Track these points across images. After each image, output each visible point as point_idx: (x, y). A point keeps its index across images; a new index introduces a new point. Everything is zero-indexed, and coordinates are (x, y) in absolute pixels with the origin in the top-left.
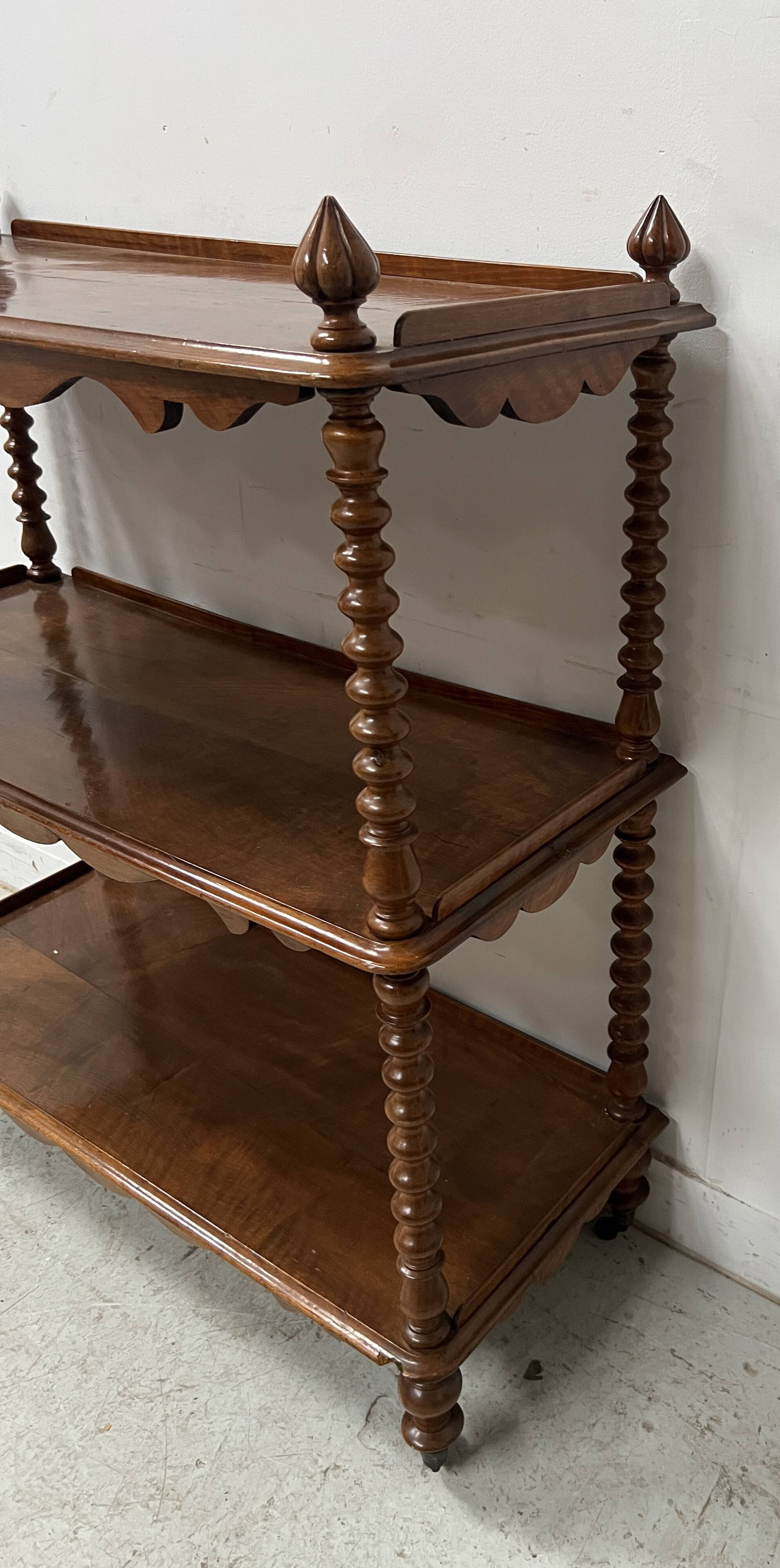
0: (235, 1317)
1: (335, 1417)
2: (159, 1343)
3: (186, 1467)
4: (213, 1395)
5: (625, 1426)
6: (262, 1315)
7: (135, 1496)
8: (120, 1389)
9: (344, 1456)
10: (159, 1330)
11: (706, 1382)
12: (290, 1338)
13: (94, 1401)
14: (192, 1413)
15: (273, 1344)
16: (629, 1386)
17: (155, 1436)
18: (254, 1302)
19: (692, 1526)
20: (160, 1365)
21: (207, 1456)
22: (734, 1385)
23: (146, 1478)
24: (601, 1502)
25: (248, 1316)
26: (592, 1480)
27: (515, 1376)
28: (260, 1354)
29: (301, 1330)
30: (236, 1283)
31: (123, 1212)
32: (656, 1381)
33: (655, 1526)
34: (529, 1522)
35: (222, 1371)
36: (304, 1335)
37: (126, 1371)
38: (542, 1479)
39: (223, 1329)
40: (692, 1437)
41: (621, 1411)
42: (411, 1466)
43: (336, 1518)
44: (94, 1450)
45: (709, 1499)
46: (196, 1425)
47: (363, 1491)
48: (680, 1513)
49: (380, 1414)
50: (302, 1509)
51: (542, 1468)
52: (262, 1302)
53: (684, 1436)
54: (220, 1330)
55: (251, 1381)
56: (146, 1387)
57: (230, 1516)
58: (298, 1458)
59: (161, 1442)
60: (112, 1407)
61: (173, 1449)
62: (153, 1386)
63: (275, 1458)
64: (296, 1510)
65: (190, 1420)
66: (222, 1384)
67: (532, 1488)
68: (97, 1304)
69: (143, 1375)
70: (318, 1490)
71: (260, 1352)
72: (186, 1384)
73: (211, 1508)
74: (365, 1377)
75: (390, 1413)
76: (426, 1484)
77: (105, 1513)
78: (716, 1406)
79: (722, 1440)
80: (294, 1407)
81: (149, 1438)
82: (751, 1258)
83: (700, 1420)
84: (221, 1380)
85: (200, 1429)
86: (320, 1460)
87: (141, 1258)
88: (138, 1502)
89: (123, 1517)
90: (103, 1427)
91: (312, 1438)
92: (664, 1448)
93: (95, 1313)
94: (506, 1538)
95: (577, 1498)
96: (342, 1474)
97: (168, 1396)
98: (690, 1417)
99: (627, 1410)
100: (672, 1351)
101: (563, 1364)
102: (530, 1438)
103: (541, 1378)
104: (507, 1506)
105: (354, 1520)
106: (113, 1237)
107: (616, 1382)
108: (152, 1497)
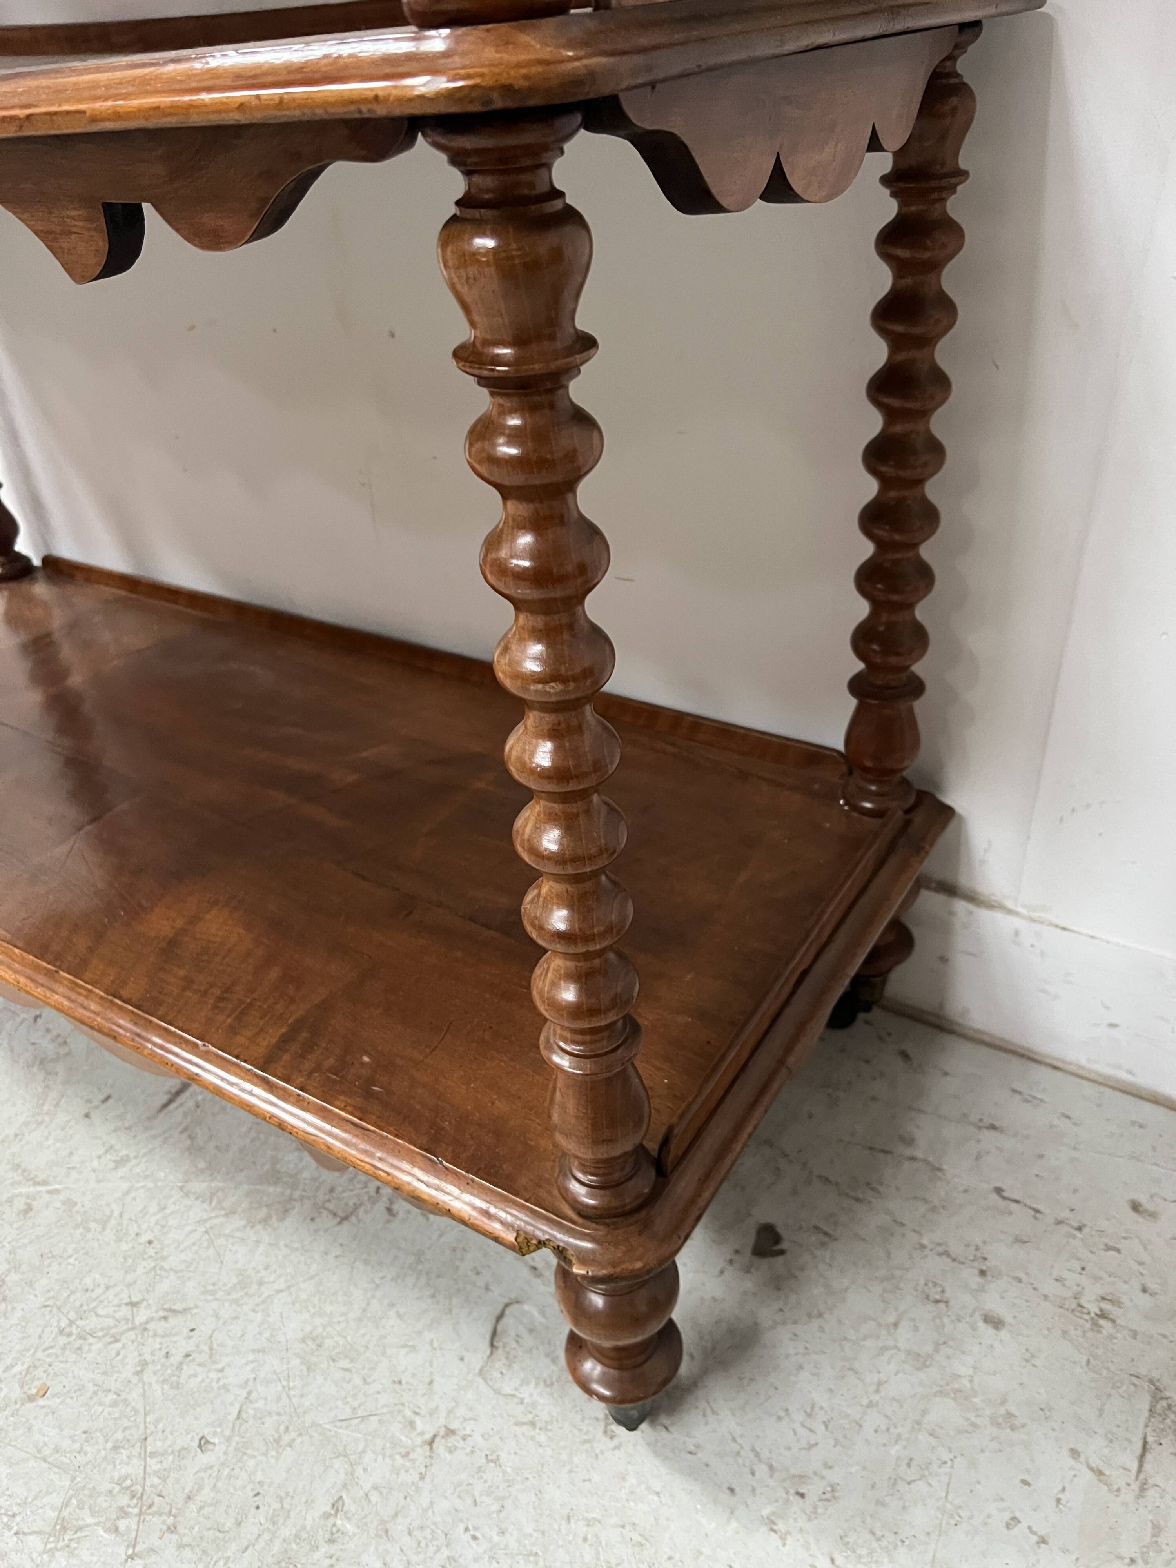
0: (248, 1194)
1: (436, 1344)
2: (127, 1243)
3: (181, 1453)
4: (221, 1322)
5: (952, 1322)
6: (294, 1187)
7: (93, 1512)
8: (63, 1325)
9: (461, 1411)
10: (125, 1222)
11: (1074, 1237)
12: (345, 1218)
13: (18, 1347)
14: (187, 1356)
15: (316, 1231)
16: (940, 1254)
17: (125, 1400)
18: (278, 1167)
19: (1128, 1495)
20: (129, 1278)
21: (218, 1430)
22: (1125, 1238)
23: (112, 1478)
24: (945, 1463)
25: (271, 1189)
26: (919, 1423)
27: (737, 1252)
28: (297, 1249)
29: (361, 1205)
31: (63, 1051)
32: (985, 1242)
33: (1058, 1501)
34: (820, 1511)
35: (234, 1280)
36: (366, 1212)
37: (73, 1293)
38: (827, 1427)
39: (229, 1214)
40: (1079, 1332)
41: (938, 1297)
42: (583, 1420)
43: (461, 1527)
44: (20, 1432)
45: (1145, 1443)
46: (195, 1376)
47: (504, 1473)
48: (1100, 1473)
49: (512, 1333)
50: (396, 1515)
51: (822, 1408)
52: (292, 1166)
53: (1065, 1333)
54: (226, 1215)
55: (284, 1294)
56: (107, 1316)
57: (266, 1536)
58: (380, 1421)
59: (135, 1411)
60: (49, 1356)
61: (157, 1422)
62: (118, 1315)
63: (338, 1424)
64: (386, 1518)
65: (185, 1367)
66: (236, 1301)
67: (811, 1446)
68: (24, 1190)
69: (102, 1298)
70: (422, 1477)
71: (295, 1245)
72: (173, 1307)
73: (229, 1524)
74: (478, 1273)
75: (531, 1331)
76: (616, 1451)
77: (40, 1547)
78: (1104, 1275)
79: (1135, 1334)
80: (362, 1331)
81: (114, 1404)
83: (1083, 1302)
84: (234, 1296)
85: (203, 1381)
86: (419, 1422)
87: (92, 1115)
88: (97, 1524)
89: (72, 1553)
90: (34, 1391)
91: (400, 1382)
92: (1033, 1356)
93: (19, 1204)
94: (784, 1545)
95: (898, 1458)
96: (461, 1444)
97: (145, 1329)
98: (1065, 1299)
99: (947, 1295)
100: (998, 1190)
101: (816, 1227)
102: (788, 1356)
103: (782, 1252)
104: (771, 1482)
105: (496, 1530)
106: (48, 1087)
107: (916, 1249)
108: (123, 1513)
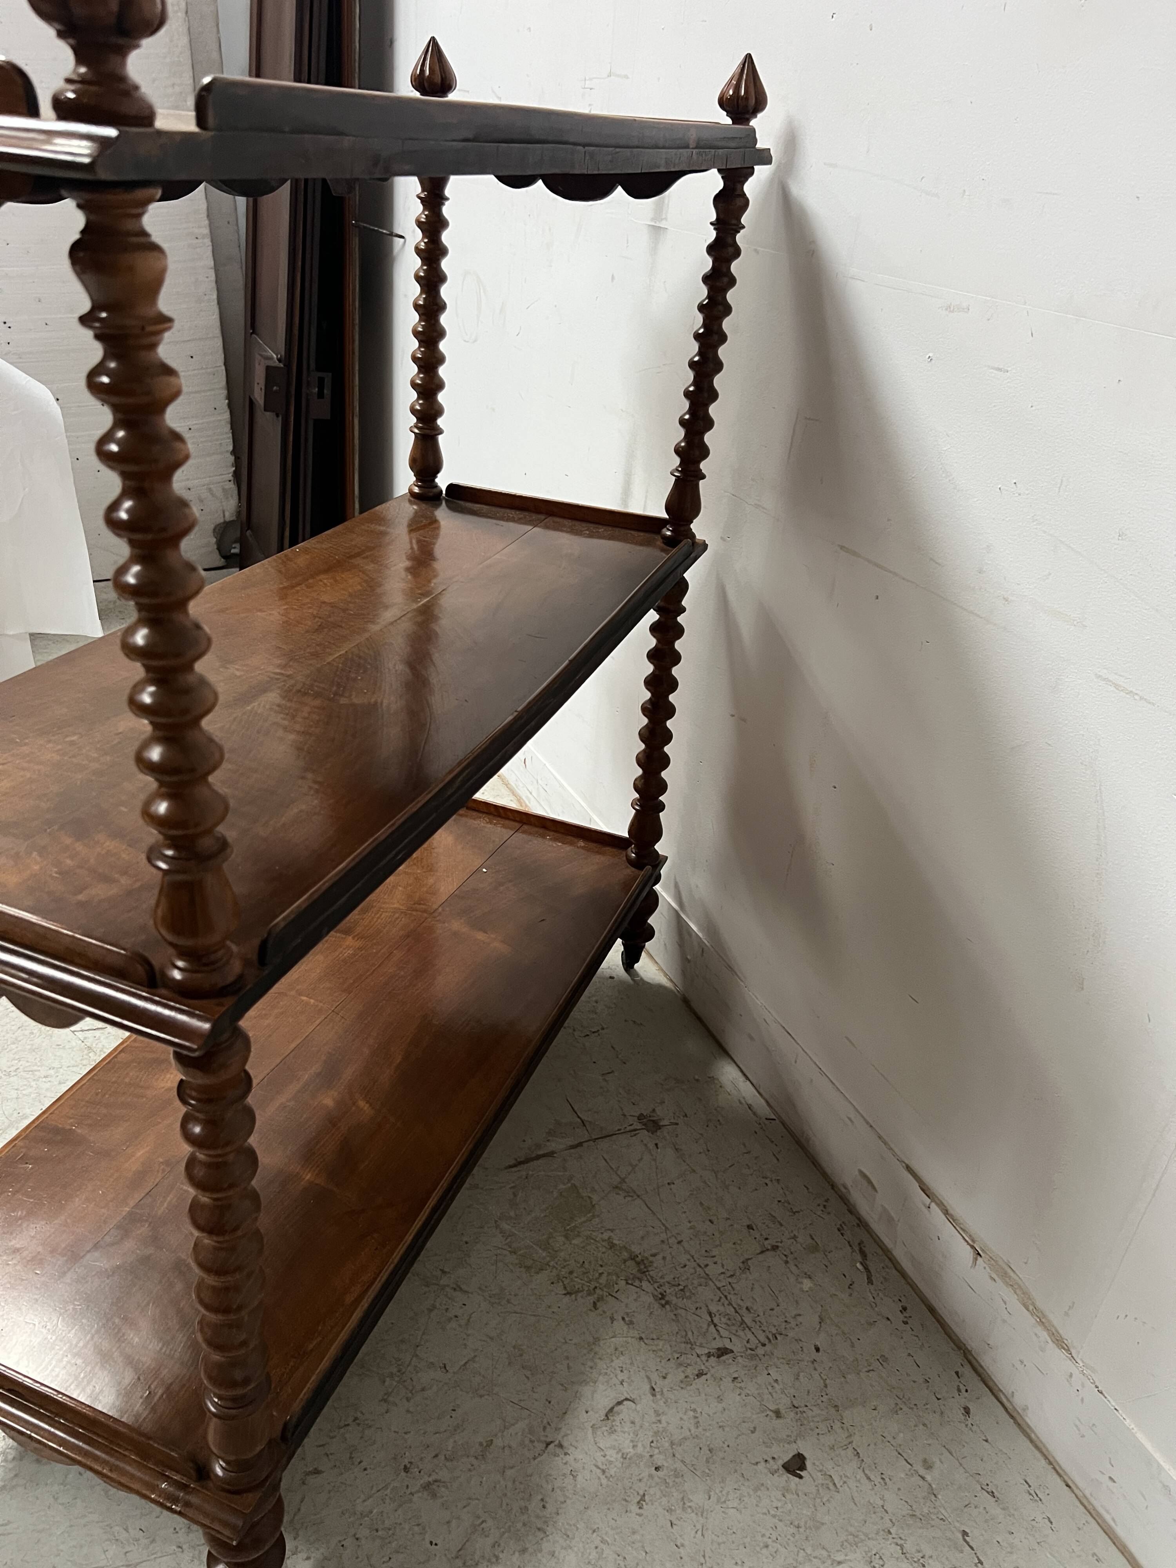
4: (480, 1310)
12: (569, 1293)
16: (897, 1544)
20: (448, 1256)
21: (452, 1366)
23: (394, 1355)
25: (540, 1252)
28: (536, 1295)
29: (581, 1291)
30: (542, 1215)
32: (931, 1557)
35: (497, 1291)
36: (582, 1297)
42: (630, 1488)
43: (540, 1497)
46: (454, 1330)
47: (575, 1486)
49: (621, 1417)
54: (511, 1252)
58: (529, 1415)
66: (492, 1304)
70: (534, 1458)
71: (536, 1292)
72: (461, 1286)
73: (435, 1416)
74: (622, 1371)
75: (631, 1422)
76: (638, 1517)
80: (546, 1362)
81: (411, 1319)
82: (1105, 1479)
84: (493, 1300)
85: (457, 1335)
86: (548, 1429)
88: (378, 1373)
89: (362, 1379)
91: (550, 1402)
96: (563, 1456)
97: (443, 1289)
100: (965, 1533)
101: (832, 1477)
103: (801, 1477)
105: (555, 1510)
107: (884, 1530)
108: (391, 1376)
